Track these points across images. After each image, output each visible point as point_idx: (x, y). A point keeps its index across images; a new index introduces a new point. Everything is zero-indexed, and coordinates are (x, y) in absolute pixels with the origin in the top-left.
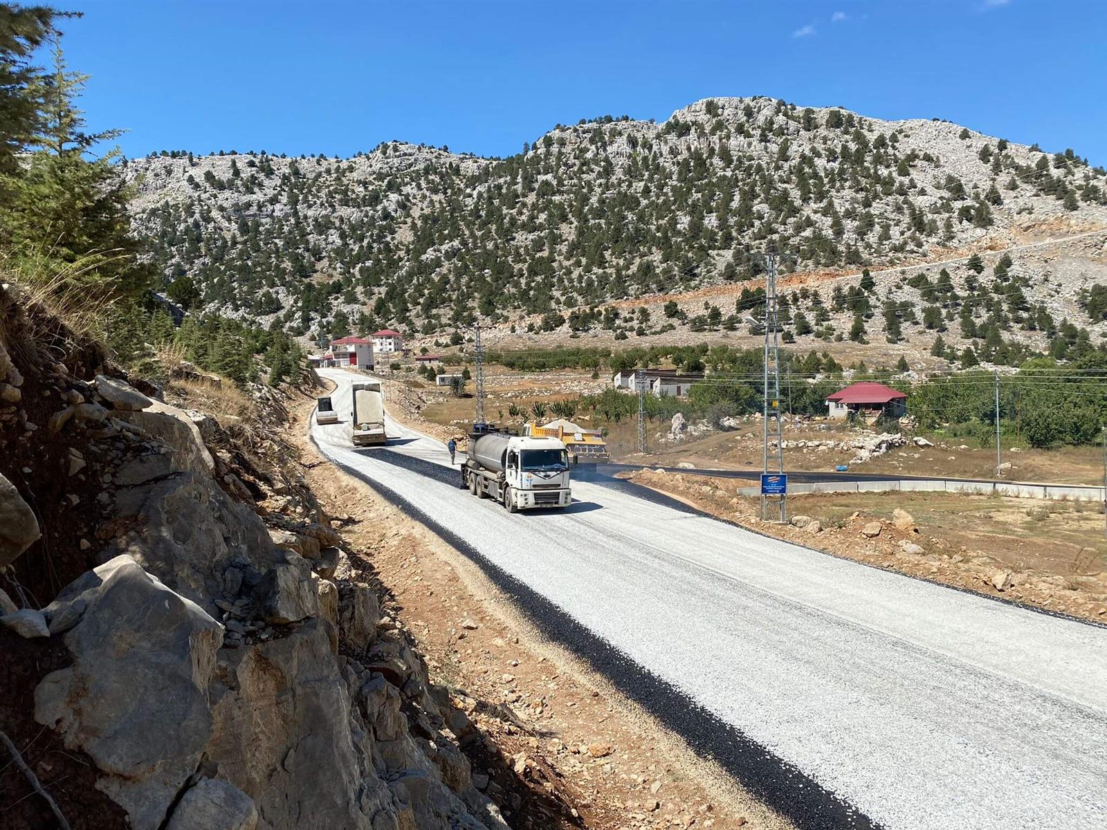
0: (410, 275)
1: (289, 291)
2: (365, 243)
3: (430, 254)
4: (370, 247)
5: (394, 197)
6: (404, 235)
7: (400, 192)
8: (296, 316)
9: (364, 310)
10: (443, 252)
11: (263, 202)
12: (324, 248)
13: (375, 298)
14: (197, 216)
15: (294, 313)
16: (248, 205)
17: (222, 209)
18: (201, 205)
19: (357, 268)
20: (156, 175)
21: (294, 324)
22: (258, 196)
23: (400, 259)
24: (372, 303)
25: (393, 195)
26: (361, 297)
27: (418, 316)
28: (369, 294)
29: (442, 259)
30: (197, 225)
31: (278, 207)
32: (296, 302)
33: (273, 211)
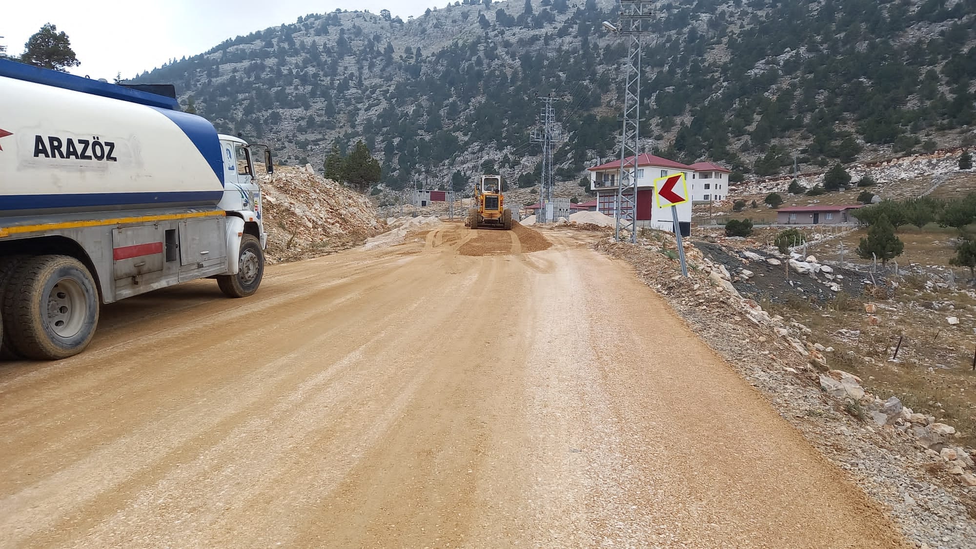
0: (729, 97)
1: (564, 127)
2: (666, 68)
3: (759, 69)
4: (672, 72)
5: (705, 17)
6: (719, 55)
7: (712, 11)
8: (569, 155)
9: (660, 146)
10: (782, 63)
11: (552, 35)
12: (614, 79)
13: (675, 130)
14: (481, 54)
15: (567, 152)
16: (535, 38)
17: (507, 44)
18: (488, 43)
19: (653, 98)
20: (454, 21)
21: (565, 166)
22: (547, 29)
23: (714, 80)
24: (671, 136)
25: (704, 15)
26: (656, 131)
27: (745, 149)
28: (666, 126)
29: (780, 72)
30: (479, 62)
31: (568, 39)
32: (572, 139)
33: (561, 45)
